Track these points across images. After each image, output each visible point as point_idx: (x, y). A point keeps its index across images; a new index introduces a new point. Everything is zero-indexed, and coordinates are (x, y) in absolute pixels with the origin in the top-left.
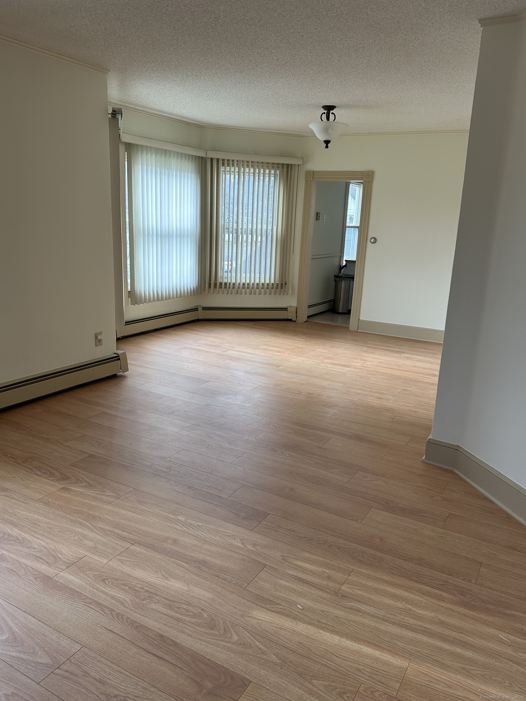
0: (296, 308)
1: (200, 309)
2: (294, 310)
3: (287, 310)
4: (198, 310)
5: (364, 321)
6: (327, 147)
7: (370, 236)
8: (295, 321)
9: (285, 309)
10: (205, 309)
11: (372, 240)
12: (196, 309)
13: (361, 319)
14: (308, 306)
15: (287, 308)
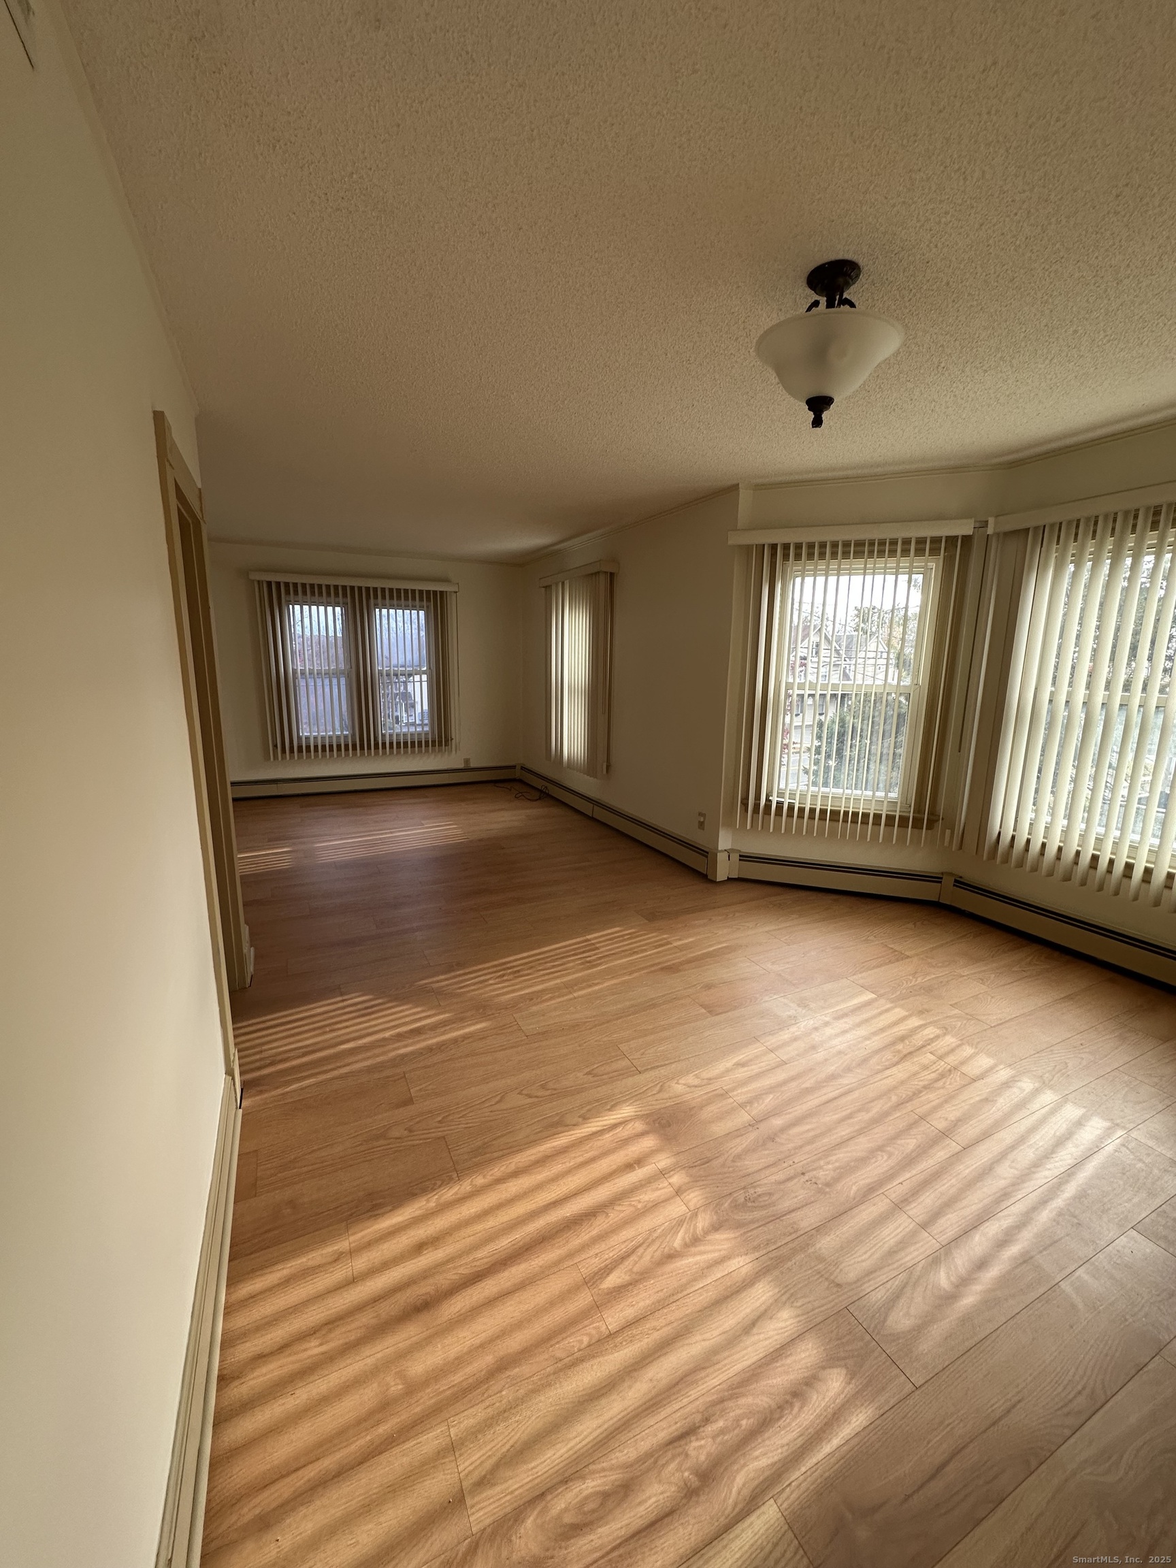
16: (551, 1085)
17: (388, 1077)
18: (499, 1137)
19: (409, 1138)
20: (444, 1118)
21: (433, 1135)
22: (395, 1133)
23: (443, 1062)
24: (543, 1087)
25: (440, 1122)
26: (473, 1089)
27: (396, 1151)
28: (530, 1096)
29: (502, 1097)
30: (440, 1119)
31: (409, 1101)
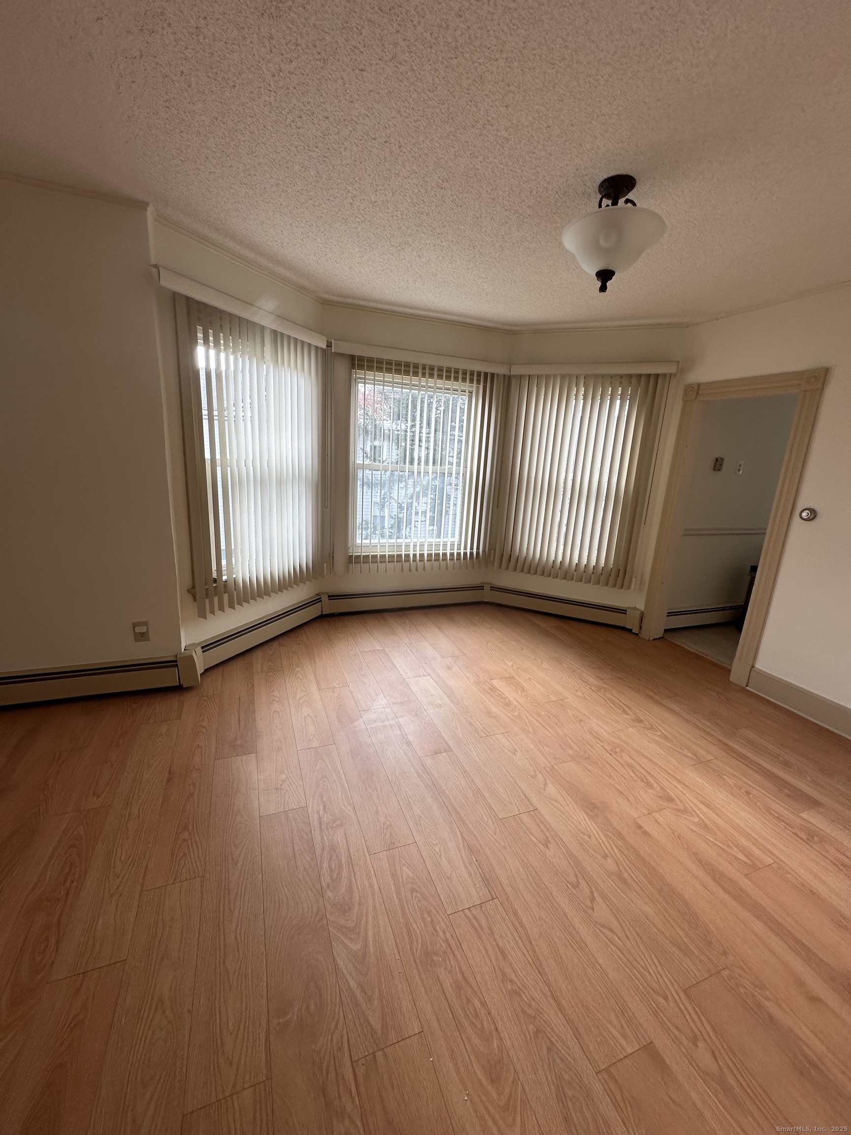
0: (642, 614)
1: (487, 588)
2: (638, 616)
3: (626, 613)
4: (483, 589)
5: (761, 674)
6: (603, 289)
7: (802, 503)
8: (637, 634)
9: (623, 611)
10: (494, 588)
11: (804, 514)
12: (481, 588)
13: (758, 665)
14: (668, 613)
15: (626, 611)
16: (572, 879)
17: (616, 1105)
18: (657, 928)
19: (706, 1037)
20: (658, 994)
21: (687, 1004)
22: (707, 1060)
23: (561, 1008)
24: (576, 886)
25: (666, 998)
26: (600, 961)
27: (734, 1054)
28: (593, 899)
29: (603, 926)
30: (661, 1000)
31: (650, 1050)
